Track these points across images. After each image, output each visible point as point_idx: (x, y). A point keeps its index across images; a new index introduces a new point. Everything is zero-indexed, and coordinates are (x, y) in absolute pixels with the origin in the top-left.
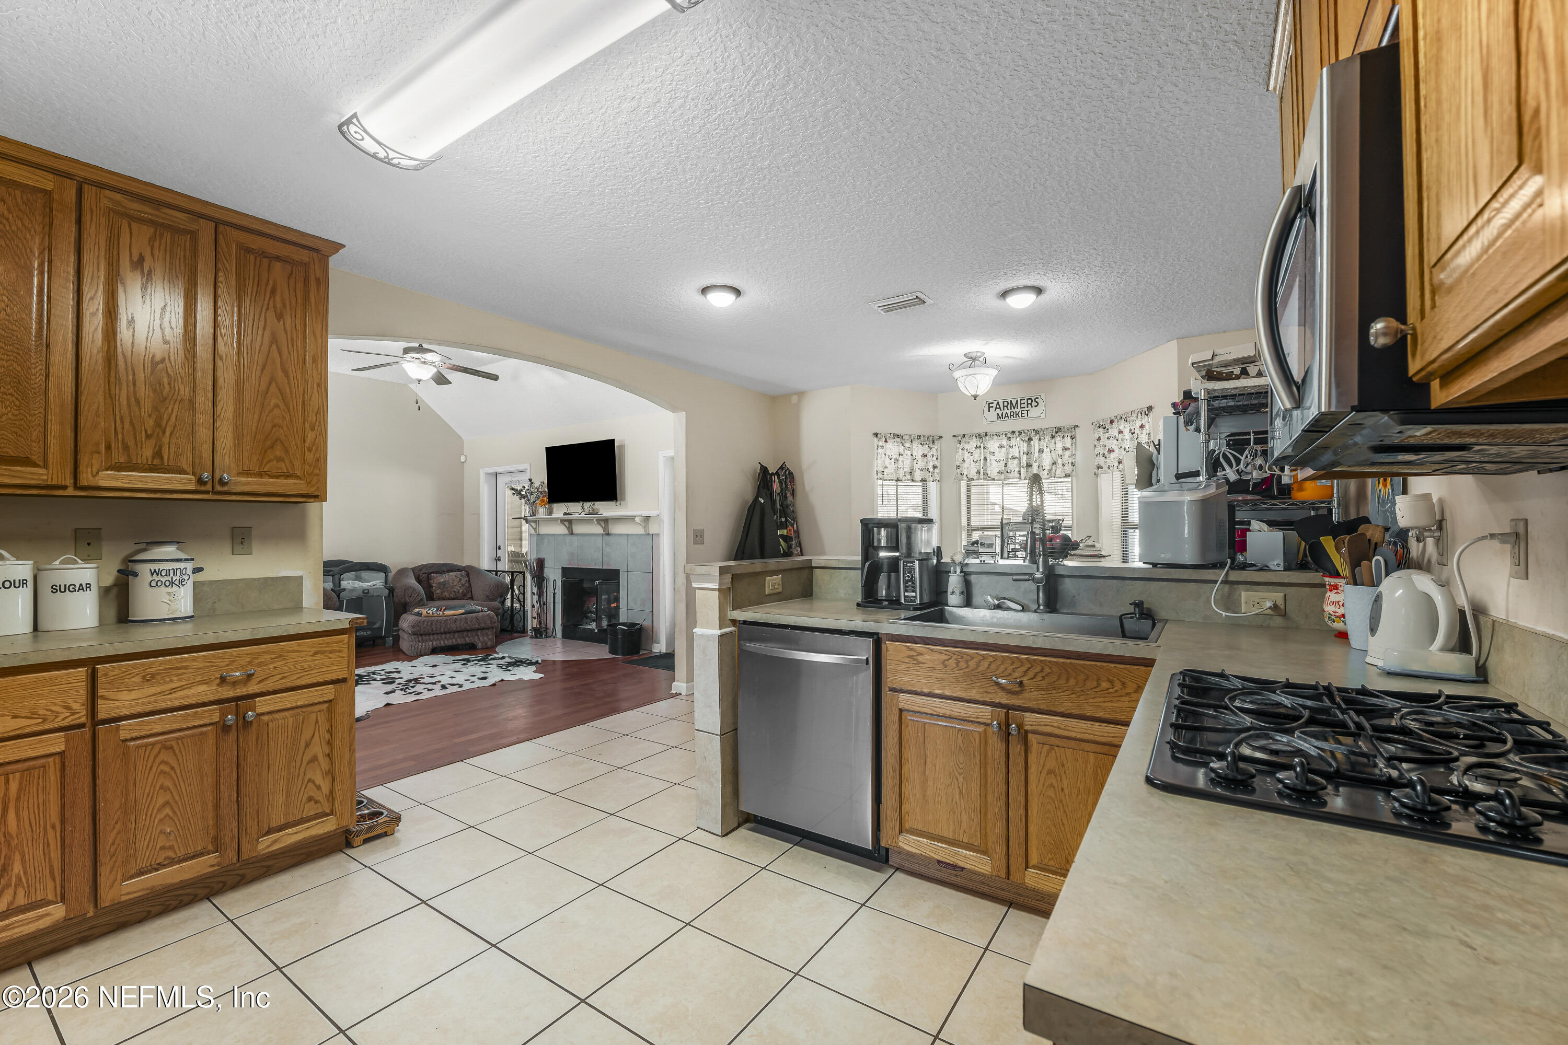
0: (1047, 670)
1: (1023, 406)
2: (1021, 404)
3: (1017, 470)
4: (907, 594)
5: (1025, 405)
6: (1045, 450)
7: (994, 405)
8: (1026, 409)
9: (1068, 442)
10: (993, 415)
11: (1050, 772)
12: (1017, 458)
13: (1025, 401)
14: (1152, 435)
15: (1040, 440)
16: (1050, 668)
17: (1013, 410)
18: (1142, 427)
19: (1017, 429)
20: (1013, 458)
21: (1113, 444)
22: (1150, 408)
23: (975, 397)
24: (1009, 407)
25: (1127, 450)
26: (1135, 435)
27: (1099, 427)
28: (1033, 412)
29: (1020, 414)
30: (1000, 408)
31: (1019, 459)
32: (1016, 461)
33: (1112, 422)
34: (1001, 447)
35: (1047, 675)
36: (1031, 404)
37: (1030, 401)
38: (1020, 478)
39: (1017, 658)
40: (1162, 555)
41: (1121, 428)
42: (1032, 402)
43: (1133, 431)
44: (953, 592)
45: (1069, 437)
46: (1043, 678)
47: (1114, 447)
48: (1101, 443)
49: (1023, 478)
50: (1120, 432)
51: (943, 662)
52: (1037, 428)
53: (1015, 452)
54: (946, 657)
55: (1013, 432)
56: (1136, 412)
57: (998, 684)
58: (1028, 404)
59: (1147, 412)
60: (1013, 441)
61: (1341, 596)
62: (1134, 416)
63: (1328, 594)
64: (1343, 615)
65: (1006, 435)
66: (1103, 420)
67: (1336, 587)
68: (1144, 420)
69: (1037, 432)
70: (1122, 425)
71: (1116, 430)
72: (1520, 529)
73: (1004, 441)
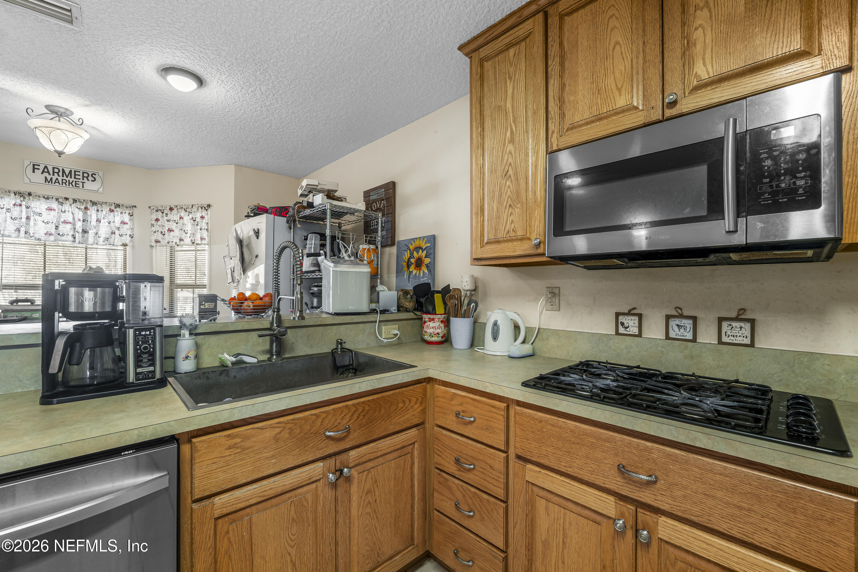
0: (367, 408)
1: (77, 177)
2: (75, 175)
3: (71, 233)
4: (139, 370)
5: (81, 177)
6: (102, 221)
7: (41, 167)
8: (81, 180)
9: (126, 218)
10: (39, 177)
11: (369, 492)
12: (70, 223)
13: (81, 174)
14: (209, 224)
15: (98, 211)
16: (369, 406)
17: (65, 178)
18: (202, 217)
19: (71, 196)
20: (65, 222)
21: (173, 226)
22: (209, 206)
23: (60, 154)
25: (186, 232)
26: (196, 222)
27: (157, 211)
28: (89, 185)
29: (74, 184)
30: (48, 172)
31: (74, 224)
32: (69, 226)
33: (171, 209)
34: (49, 209)
35: (367, 413)
36: (87, 178)
37: (86, 175)
38: (74, 241)
39: (346, 406)
40: (350, 307)
41: (182, 215)
42: (89, 176)
43: (194, 219)
44: (187, 357)
45: (127, 214)
46: (364, 416)
47: (173, 228)
48: (159, 223)
49: (77, 241)
50: (181, 218)
51: (275, 437)
52: (94, 200)
53: (67, 216)
54: (278, 430)
55: (67, 199)
56: (197, 206)
57: (329, 437)
58: (83, 177)
59: (206, 208)
60: (66, 207)
61: (437, 324)
62: (195, 209)
63: (428, 323)
64: (438, 333)
65: (57, 199)
66: (162, 206)
67: (433, 319)
68: (204, 213)
69: (94, 203)
70: (183, 213)
71: (174, 216)
72: (556, 291)
73: (55, 205)
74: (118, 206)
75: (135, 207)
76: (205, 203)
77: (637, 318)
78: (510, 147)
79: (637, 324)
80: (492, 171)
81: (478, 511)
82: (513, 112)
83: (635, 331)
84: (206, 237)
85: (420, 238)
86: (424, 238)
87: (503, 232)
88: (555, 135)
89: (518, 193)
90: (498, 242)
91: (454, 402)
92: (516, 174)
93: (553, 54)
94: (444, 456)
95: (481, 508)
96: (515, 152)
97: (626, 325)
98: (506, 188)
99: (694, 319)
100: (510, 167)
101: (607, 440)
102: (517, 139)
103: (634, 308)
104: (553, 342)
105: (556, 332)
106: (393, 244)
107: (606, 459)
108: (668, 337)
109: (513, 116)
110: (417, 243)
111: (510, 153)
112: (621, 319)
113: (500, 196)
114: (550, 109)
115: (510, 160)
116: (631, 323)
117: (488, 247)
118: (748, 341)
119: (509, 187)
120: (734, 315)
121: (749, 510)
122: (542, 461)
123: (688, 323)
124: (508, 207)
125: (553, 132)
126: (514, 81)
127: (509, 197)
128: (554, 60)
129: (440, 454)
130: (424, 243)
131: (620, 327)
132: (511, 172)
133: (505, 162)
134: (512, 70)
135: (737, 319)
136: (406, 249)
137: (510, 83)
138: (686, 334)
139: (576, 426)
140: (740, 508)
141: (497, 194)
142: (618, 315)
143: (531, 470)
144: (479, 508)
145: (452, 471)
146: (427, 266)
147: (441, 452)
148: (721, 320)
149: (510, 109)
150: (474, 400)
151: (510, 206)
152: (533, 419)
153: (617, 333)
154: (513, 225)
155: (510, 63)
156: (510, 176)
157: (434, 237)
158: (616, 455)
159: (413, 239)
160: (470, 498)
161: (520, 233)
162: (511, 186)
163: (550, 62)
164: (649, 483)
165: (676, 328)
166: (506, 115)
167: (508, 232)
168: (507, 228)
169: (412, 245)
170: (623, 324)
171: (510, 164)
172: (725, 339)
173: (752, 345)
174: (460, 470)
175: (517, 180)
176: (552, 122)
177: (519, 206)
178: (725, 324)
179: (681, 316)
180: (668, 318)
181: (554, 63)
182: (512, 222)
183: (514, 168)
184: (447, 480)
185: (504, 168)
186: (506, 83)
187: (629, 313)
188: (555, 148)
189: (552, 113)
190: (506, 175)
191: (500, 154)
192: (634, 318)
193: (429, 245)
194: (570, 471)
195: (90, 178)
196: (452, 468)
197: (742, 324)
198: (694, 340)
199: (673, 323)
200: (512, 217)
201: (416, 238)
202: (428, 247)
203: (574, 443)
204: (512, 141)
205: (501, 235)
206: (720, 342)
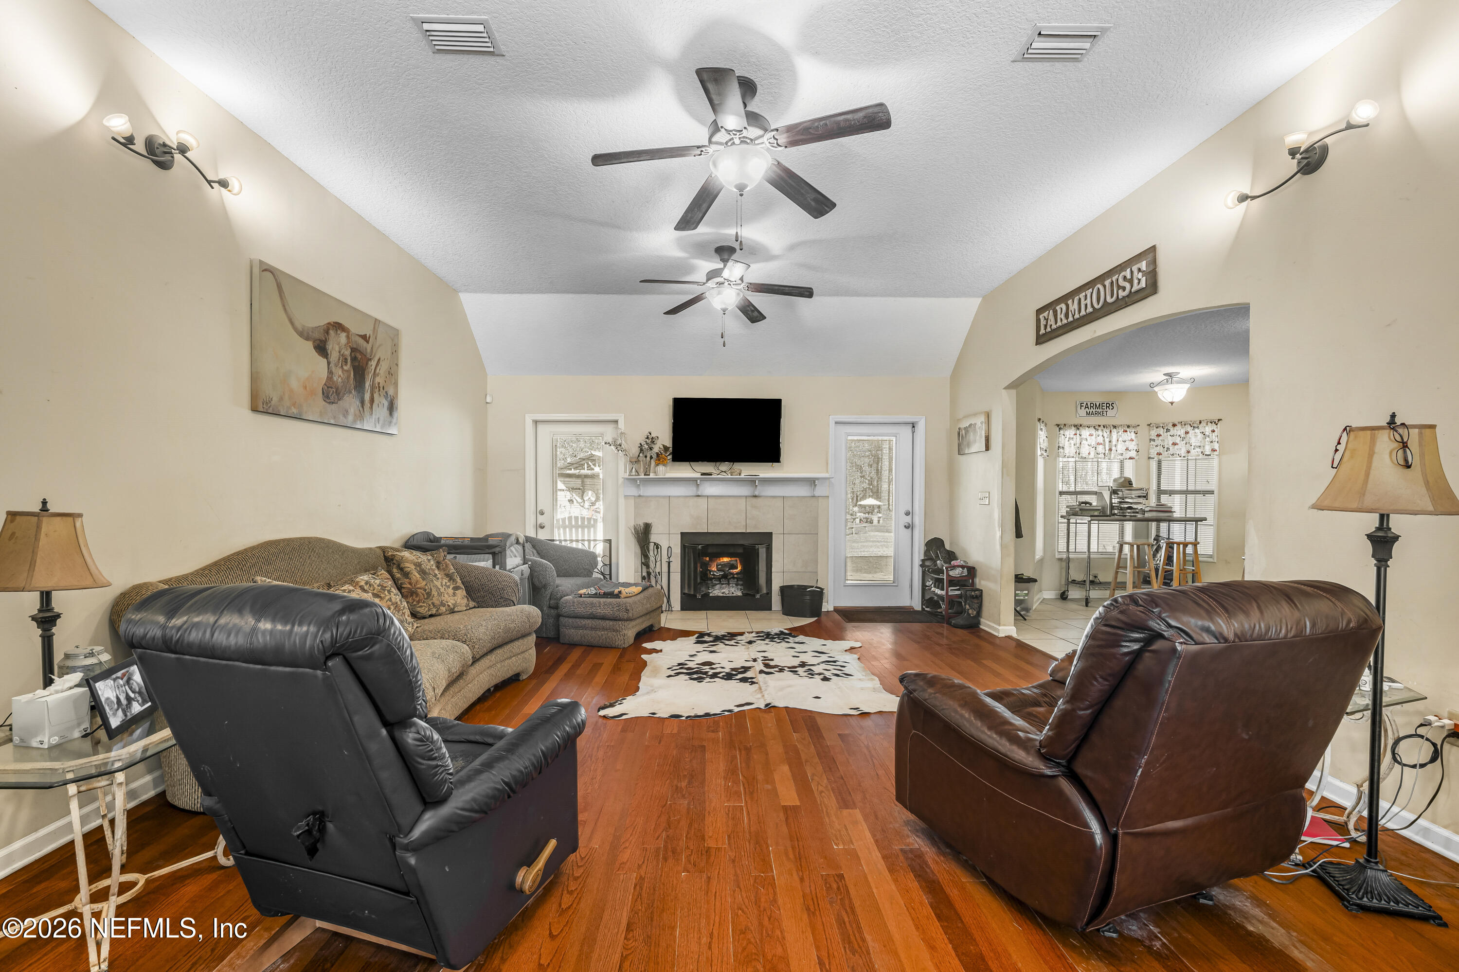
1: (1103, 408)
2: (1102, 406)
5: (1105, 408)
6: (1120, 440)
7: (1084, 405)
8: (1106, 410)
9: (1133, 436)
10: (1083, 412)
12: (1102, 444)
13: (1105, 405)
15: (1117, 432)
17: (1097, 410)
18: (1213, 431)
19: (1101, 424)
20: (1099, 444)
22: (1219, 420)
23: (1172, 403)
24: (1094, 407)
26: (1205, 436)
27: (1157, 428)
28: (1111, 414)
29: (1102, 413)
30: (1088, 407)
31: (1104, 445)
32: (1101, 446)
33: (1174, 425)
34: (1091, 435)
36: (1109, 407)
37: (1108, 405)
41: (1187, 430)
42: (1110, 405)
43: (1203, 433)
45: (1133, 433)
47: (1178, 442)
48: (1161, 438)
52: (1114, 424)
53: (1100, 439)
55: (1099, 426)
56: (1206, 421)
58: (1107, 407)
59: (1217, 423)
60: (1100, 433)
62: (1203, 424)
65: (1094, 427)
66: (1164, 424)
68: (1214, 427)
69: (1115, 427)
70: (1189, 429)
71: (1180, 431)
73: (1093, 431)
74: (1128, 427)
75: (1139, 425)
76: (1215, 418)
84: (1218, 449)
195: (1111, 407)
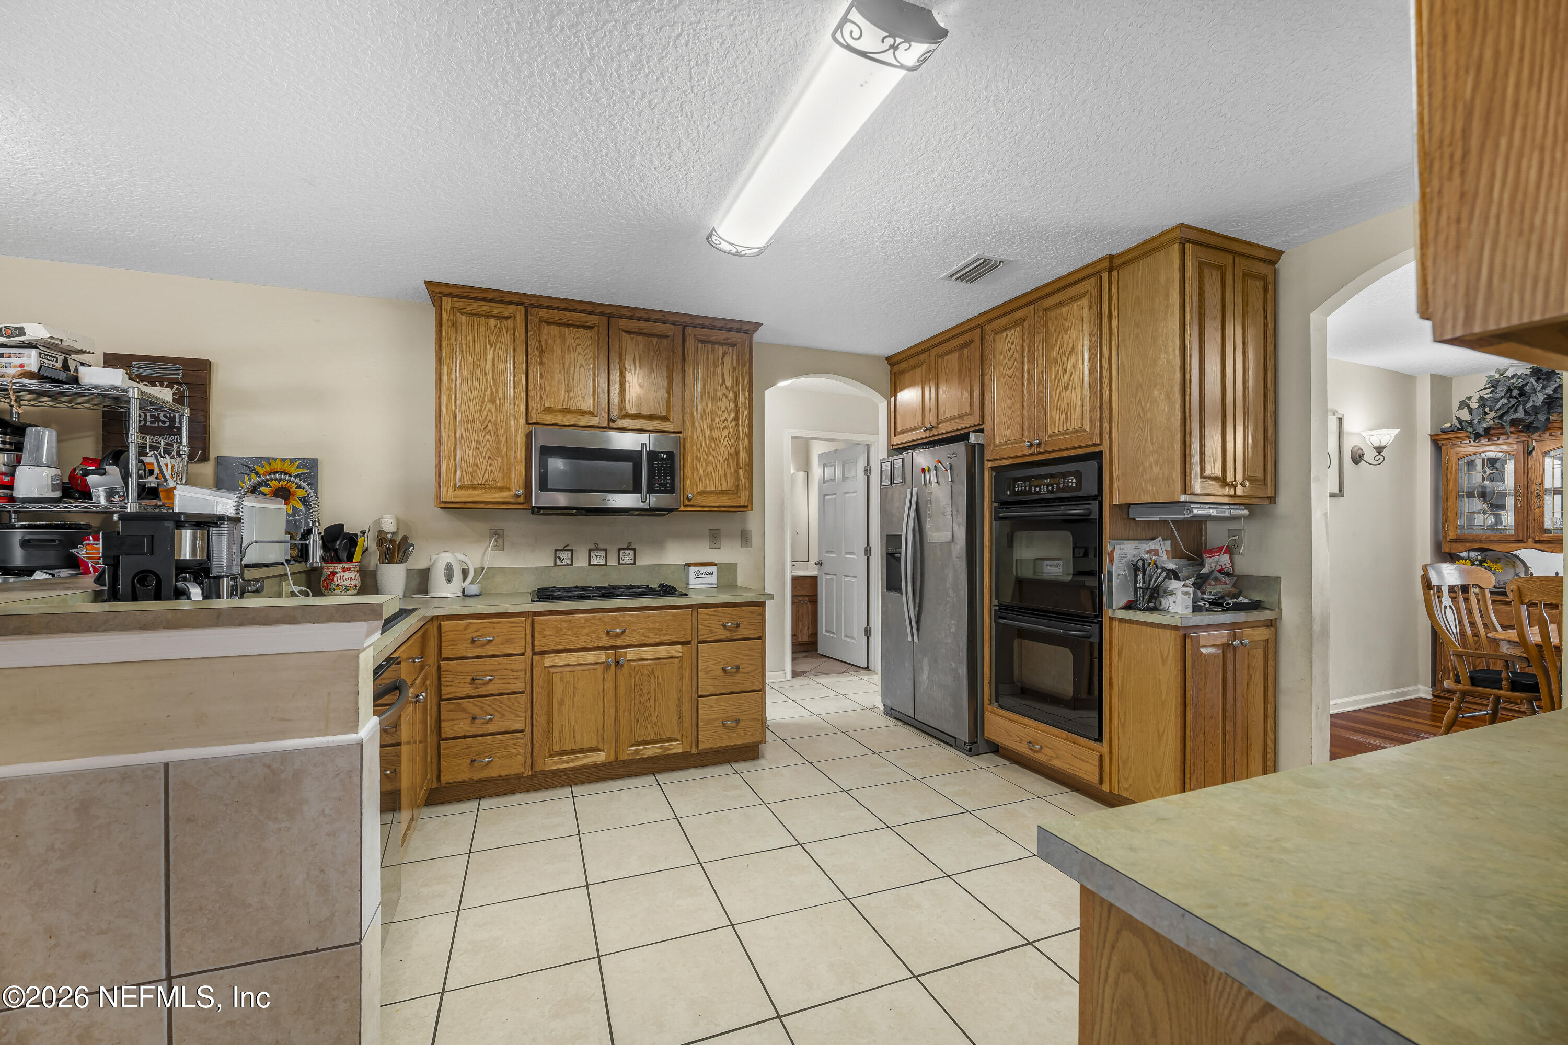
61: (353, 574)
63: (342, 574)
64: (355, 586)
67: (349, 569)
72: (501, 533)
77: (570, 552)
78: (489, 406)
79: (570, 557)
80: (469, 421)
81: (499, 712)
82: (493, 376)
83: (569, 562)
85: (283, 460)
86: (293, 461)
87: (481, 480)
88: (534, 411)
89: (498, 448)
90: (473, 487)
91: (469, 631)
92: (496, 431)
93: (533, 346)
94: (454, 684)
95: (501, 708)
96: (495, 412)
97: (562, 558)
98: (485, 441)
99: (605, 550)
100: (490, 424)
101: (601, 618)
102: (498, 402)
103: (568, 545)
104: (499, 579)
105: (502, 570)
106: (205, 459)
107: (599, 630)
108: (590, 564)
109: (494, 380)
110: (278, 466)
111: (490, 410)
112: (558, 554)
113: (478, 446)
114: (529, 388)
115: (490, 417)
116: (565, 557)
117: (462, 492)
118: (632, 562)
119: (488, 440)
120: (625, 547)
121: (662, 628)
122: (557, 648)
123: (602, 553)
124: (487, 458)
125: (533, 408)
126: (495, 349)
127: (488, 449)
128: (533, 352)
129: (450, 684)
130: (295, 467)
131: (557, 560)
132: (490, 427)
133: (484, 417)
134: (492, 338)
135: (627, 549)
136: (248, 472)
137: (491, 348)
138: (601, 561)
139: (581, 617)
140: (659, 629)
141: (474, 444)
142: (556, 550)
143: (549, 658)
144: (500, 710)
145: (465, 693)
146: (305, 501)
147: (452, 682)
148: (620, 550)
149: (490, 371)
150: (493, 623)
151: (489, 457)
152: (549, 621)
153: (555, 565)
154: (492, 474)
155: (491, 331)
156: (489, 431)
157: (315, 461)
158: (605, 625)
159: (268, 460)
160: (490, 706)
161: (500, 483)
162: (490, 440)
163: (530, 351)
164: (623, 632)
165: (595, 557)
166: (486, 375)
167: (487, 480)
168: (486, 476)
169: (262, 466)
170: (559, 558)
171: (490, 421)
172: (622, 562)
173: (634, 564)
174: (476, 688)
175: (497, 436)
176: (532, 400)
177: (499, 459)
178: (621, 552)
179: (598, 549)
180: (590, 550)
181: (534, 354)
182: (492, 472)
183: (494, 425)
184: (459, 704)
185: (483, 423)
186: (486, 349)
187: (564, 549)
188: (534, 421)
189: (532, 392)
190: (484, 429)
191: (478, 408)
192: (567, 552)
193: (308, 471)
194: (577, 646)
196: (468, 690)
197: (630, 552)
198: (605, 565)
199: (593, 554)
200: (491, 468)
201: (275, 459)
202: (304, 474)
203: (580, 627)
204: (492, 400)
205: (478, 481)
206: (619, 564)
